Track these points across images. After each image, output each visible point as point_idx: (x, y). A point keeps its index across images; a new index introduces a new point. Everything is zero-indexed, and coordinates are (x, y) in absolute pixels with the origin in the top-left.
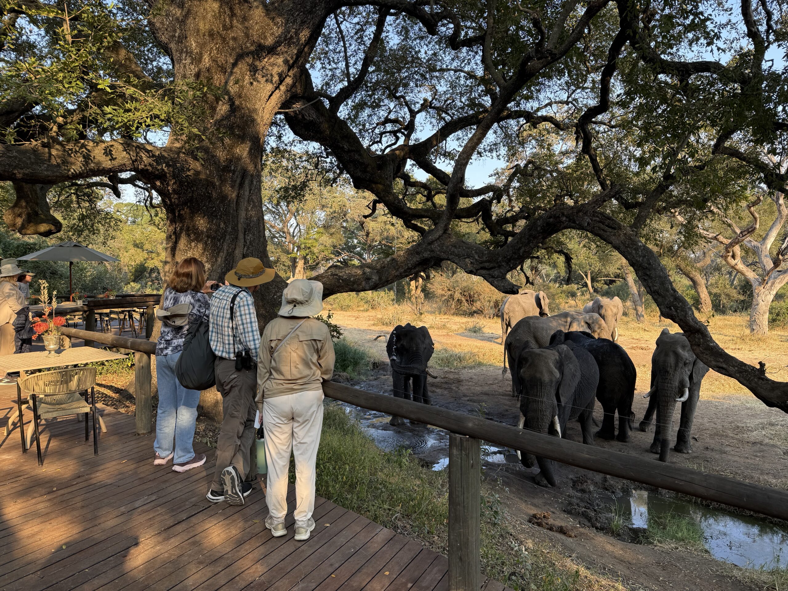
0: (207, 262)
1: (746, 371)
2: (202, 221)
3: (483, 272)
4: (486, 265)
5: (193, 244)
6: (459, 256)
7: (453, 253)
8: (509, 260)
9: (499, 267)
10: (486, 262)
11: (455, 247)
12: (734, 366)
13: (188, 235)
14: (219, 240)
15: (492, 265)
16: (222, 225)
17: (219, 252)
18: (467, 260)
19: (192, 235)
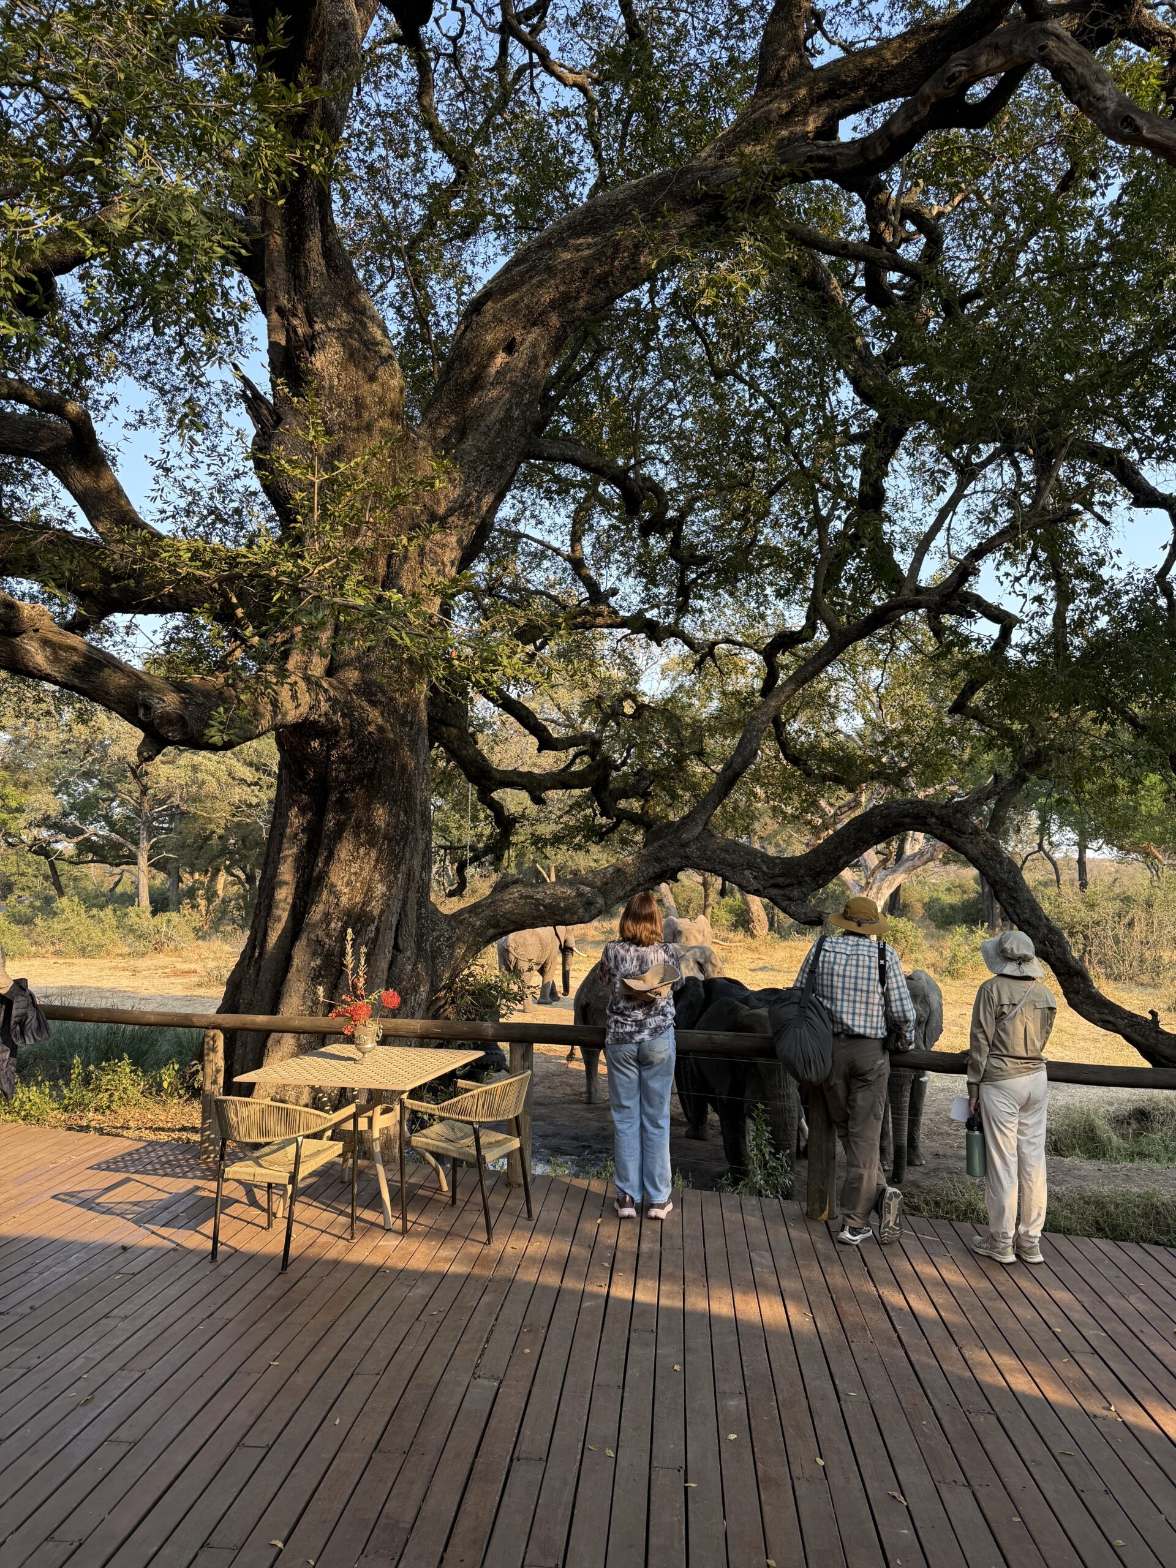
0: (381, 881)
1: (1138, 1024)
2: (381, 811)
3: (774, 892)
4: (780, 880)
5: (362, 850)
6: (733, 866)
7: (723, 862)
8: (819, 874)
9: (800, 884)
10: (780, 876)
11: (727, 851)
12: (1122, 1019)
13: (357, 835)
14: (398, 844)
15: (788, 881)
16: (402, 817)
17: (399, 864)
18: (747, 872)
19: (363, 835)
